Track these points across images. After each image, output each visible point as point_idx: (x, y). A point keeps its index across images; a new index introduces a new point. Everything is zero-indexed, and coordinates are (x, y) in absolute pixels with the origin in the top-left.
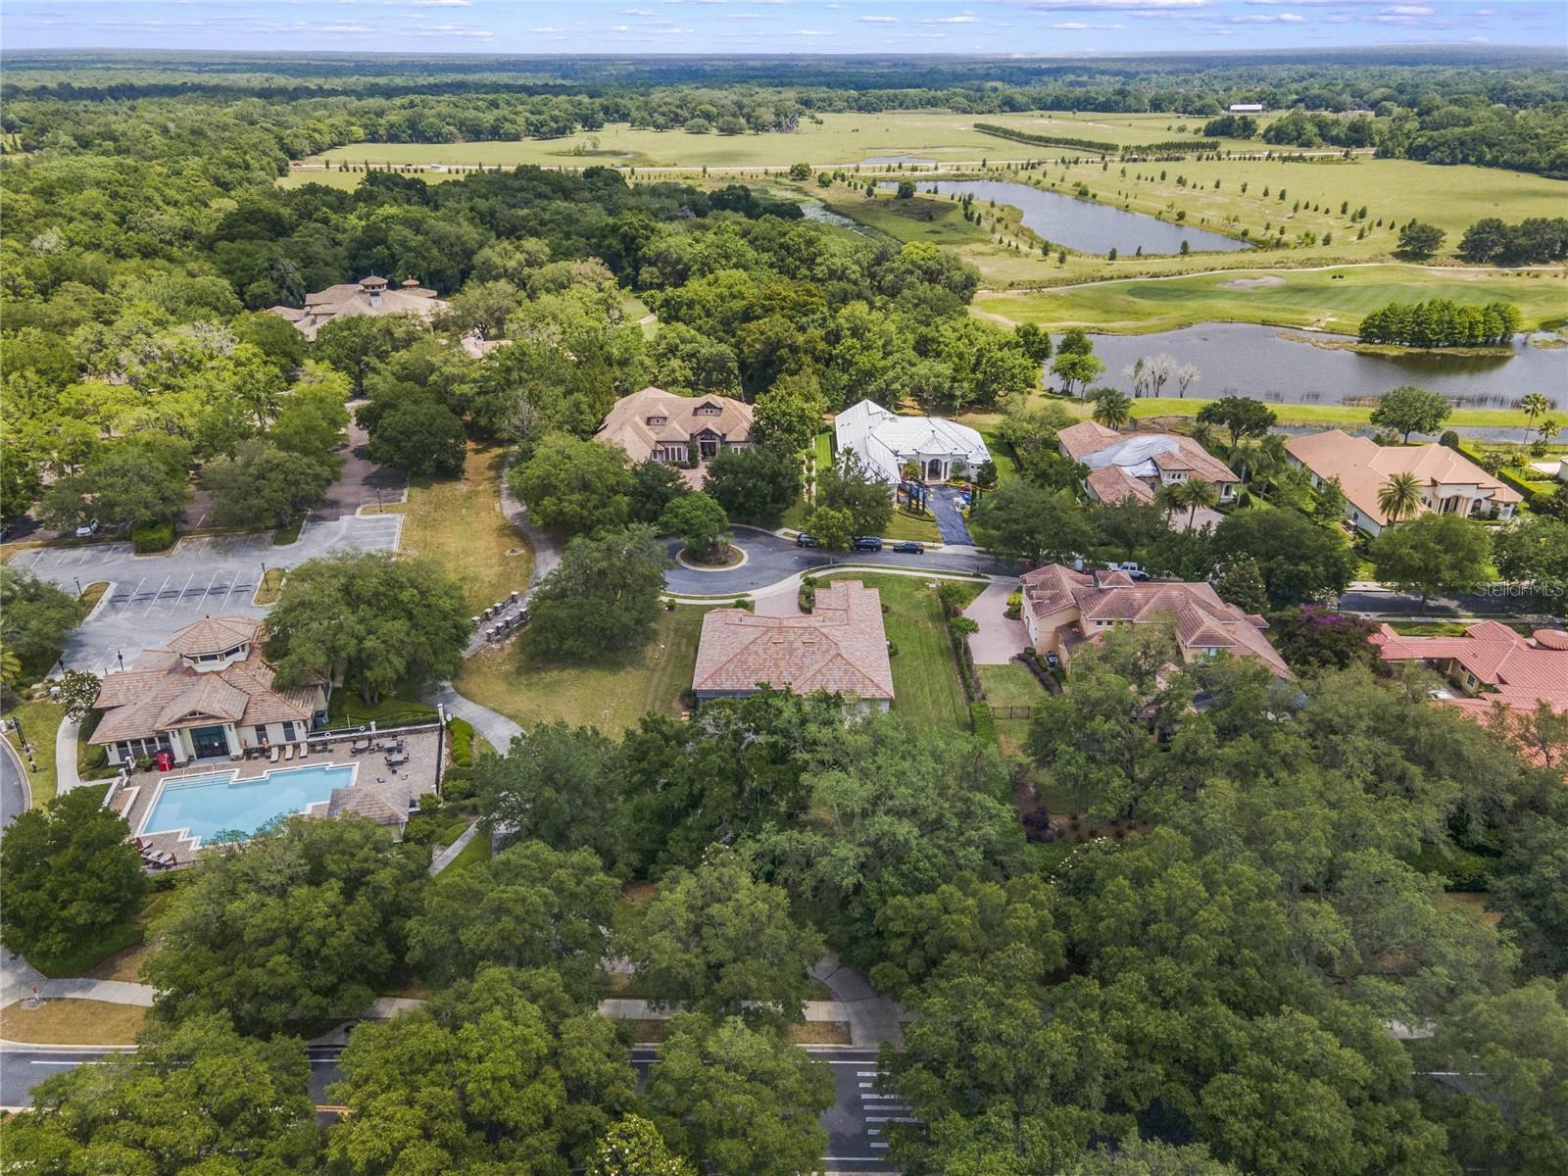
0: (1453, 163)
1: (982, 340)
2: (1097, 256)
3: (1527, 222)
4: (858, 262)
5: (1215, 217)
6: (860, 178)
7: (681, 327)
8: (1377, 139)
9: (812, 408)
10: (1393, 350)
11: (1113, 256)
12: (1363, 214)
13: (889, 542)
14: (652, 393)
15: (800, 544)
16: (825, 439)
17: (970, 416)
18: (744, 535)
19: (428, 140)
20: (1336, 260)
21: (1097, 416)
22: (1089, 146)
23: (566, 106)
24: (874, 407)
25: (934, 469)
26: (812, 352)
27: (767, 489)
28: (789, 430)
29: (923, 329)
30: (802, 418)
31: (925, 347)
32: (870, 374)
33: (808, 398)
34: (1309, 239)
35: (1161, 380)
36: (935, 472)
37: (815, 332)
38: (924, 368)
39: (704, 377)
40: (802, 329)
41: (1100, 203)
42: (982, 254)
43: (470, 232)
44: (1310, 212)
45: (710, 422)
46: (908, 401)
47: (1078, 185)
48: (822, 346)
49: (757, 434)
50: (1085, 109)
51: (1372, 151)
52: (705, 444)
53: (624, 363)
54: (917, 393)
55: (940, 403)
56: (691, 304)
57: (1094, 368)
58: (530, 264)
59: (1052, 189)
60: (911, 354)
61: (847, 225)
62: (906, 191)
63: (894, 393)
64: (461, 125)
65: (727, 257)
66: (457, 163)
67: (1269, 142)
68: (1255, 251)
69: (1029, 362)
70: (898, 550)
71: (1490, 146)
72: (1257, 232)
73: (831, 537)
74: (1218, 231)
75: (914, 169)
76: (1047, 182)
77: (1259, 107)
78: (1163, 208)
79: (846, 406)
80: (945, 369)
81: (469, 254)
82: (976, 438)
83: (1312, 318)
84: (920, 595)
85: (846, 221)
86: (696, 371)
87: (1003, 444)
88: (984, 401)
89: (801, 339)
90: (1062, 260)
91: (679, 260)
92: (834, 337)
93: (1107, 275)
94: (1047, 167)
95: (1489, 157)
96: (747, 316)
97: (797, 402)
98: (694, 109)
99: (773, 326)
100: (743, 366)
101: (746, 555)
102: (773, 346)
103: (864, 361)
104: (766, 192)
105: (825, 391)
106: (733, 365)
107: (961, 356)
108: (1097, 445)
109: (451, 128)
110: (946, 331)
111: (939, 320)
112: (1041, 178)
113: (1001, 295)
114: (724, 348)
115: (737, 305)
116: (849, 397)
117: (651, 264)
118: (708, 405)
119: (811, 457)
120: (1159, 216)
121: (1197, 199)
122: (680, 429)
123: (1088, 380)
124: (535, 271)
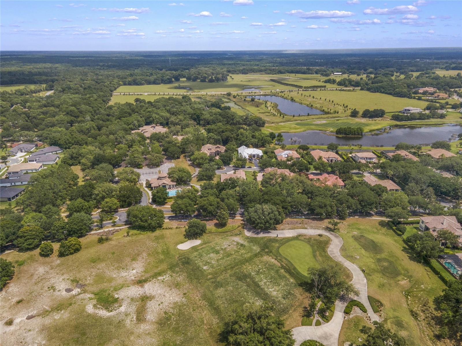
0: (375, 92)
1: (263, 135)
2: (291, 116)
3: (374, 110)
4: (242, 119)
5: (318, 106)
6: (243, 95)
7: (212, 134)
8: (362, 85)
9: (235, 147)
10: (341, 136)
11: (294, 116)
12: (347, 106)
13: (246, 167)
14: (209, 145)
15: (233, 167)
16: (237, 152)
17: (261, 148)
18: (225, 166)
19: (138, 85)
20: (338, 117)
21: (281, 148)
22: (296, 86)
23: (170, 74)
24: (244, 147)
25: (254, 156)
26: (234, 138)
27: (228, 159)
28: (231, 150)
29: (253, 134)
30: (233, 149)
31: (253, 137)
32: (244, 141)
33: (234, 145)
34: (335, 112)
35: (295, 142)
36: (254, 157)
37: (235, 135)
38: (253, 140)
39: (216, 142)
40: (232, 134)
41: (296, 102)
42: (268, 116)
43: (168, 115)
44: (338, 105)
45: (218, 149)
46: (251, 146)
47: (291, 97)
48: (236, 137)
49: (226, 151)
50: (299, 73)
51: (360, 88)
52: (218, 153)
53: (203, 140)
54: (252, 144)
55: (256, 146)
56: (213, 130)
57: (283, 140)
58: (180, 121)
59: (286, 98)
60: (251, 138)
61: (239, 109)
62: (253, 100)
63: (248, 144)
64: (146, 81)
65: (217, 120)
66: (148, 92)
67: (338, 85)
68: (324, 114)
69: (271, 139)
70: (248, 168)
71: (383, 88)
72: (326, 110)
73: (238, 165)
74: (319, 109)
75: (255, 93)
76: (285, 96)
77: (341, 73)
78: (308, 103)
79: (240, 147)
80: (256, 140)
81: (168, 119)
82: (261, 151)
83: (328, 129)
84: (251, 173)
85: (240, 107)
86: (215, 141)
87: (265, 153)
88: (263, 146)
89: (232, 136)
90: (283, 117)
91: (208, 120)
92: (238, 135)
93: (292, 120)
94: (286, 92)
95: (383, 91)
96: (223, 132)
97: (232, 146)
98: (202, 75)
99: (228, 134)
100: (223, 140)
101: (225, 168)
102: (228, 137)
103: (243, 139)
104: (221, 99)
105: (236, 144)
106: (221, 140)
107: (259, 138)
108: (280, 152)
109: (143, 82)
110: (257, 134)
111: (256, 132)
112: (284, 95)
113: (270, 125)
114: (219, 137)
115: (221, 130)
116: (240, 145)
117: (202, 120)
118: (218, 147)
119: (234, 155)
120: (307, 105)
121: (316, 101)
122: (214, 151)
123: (282, 142)
124: (181, 122)
